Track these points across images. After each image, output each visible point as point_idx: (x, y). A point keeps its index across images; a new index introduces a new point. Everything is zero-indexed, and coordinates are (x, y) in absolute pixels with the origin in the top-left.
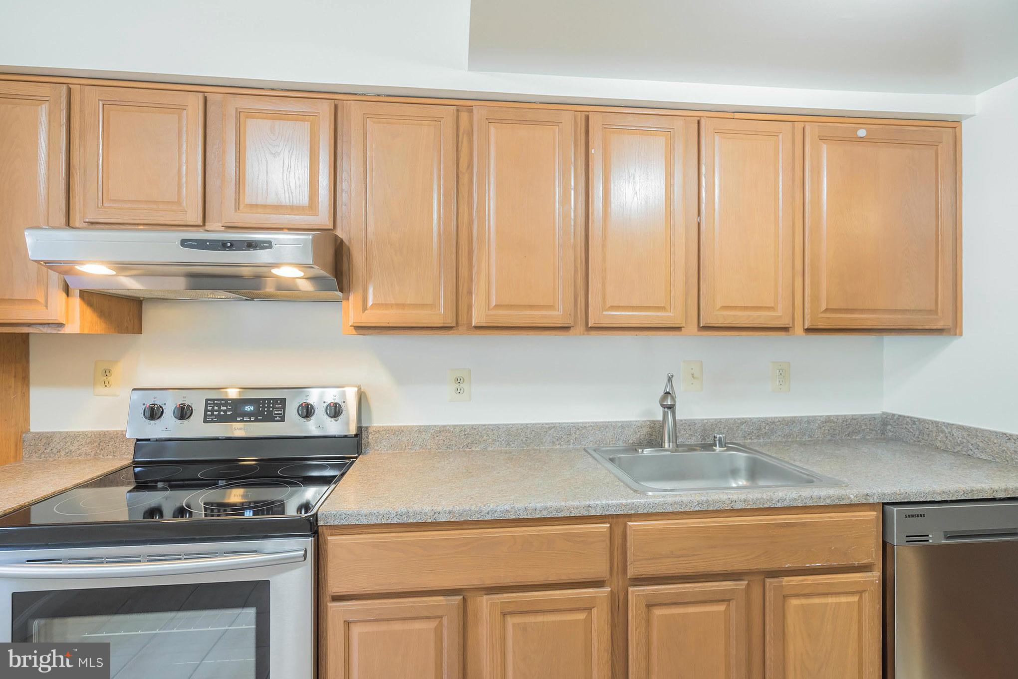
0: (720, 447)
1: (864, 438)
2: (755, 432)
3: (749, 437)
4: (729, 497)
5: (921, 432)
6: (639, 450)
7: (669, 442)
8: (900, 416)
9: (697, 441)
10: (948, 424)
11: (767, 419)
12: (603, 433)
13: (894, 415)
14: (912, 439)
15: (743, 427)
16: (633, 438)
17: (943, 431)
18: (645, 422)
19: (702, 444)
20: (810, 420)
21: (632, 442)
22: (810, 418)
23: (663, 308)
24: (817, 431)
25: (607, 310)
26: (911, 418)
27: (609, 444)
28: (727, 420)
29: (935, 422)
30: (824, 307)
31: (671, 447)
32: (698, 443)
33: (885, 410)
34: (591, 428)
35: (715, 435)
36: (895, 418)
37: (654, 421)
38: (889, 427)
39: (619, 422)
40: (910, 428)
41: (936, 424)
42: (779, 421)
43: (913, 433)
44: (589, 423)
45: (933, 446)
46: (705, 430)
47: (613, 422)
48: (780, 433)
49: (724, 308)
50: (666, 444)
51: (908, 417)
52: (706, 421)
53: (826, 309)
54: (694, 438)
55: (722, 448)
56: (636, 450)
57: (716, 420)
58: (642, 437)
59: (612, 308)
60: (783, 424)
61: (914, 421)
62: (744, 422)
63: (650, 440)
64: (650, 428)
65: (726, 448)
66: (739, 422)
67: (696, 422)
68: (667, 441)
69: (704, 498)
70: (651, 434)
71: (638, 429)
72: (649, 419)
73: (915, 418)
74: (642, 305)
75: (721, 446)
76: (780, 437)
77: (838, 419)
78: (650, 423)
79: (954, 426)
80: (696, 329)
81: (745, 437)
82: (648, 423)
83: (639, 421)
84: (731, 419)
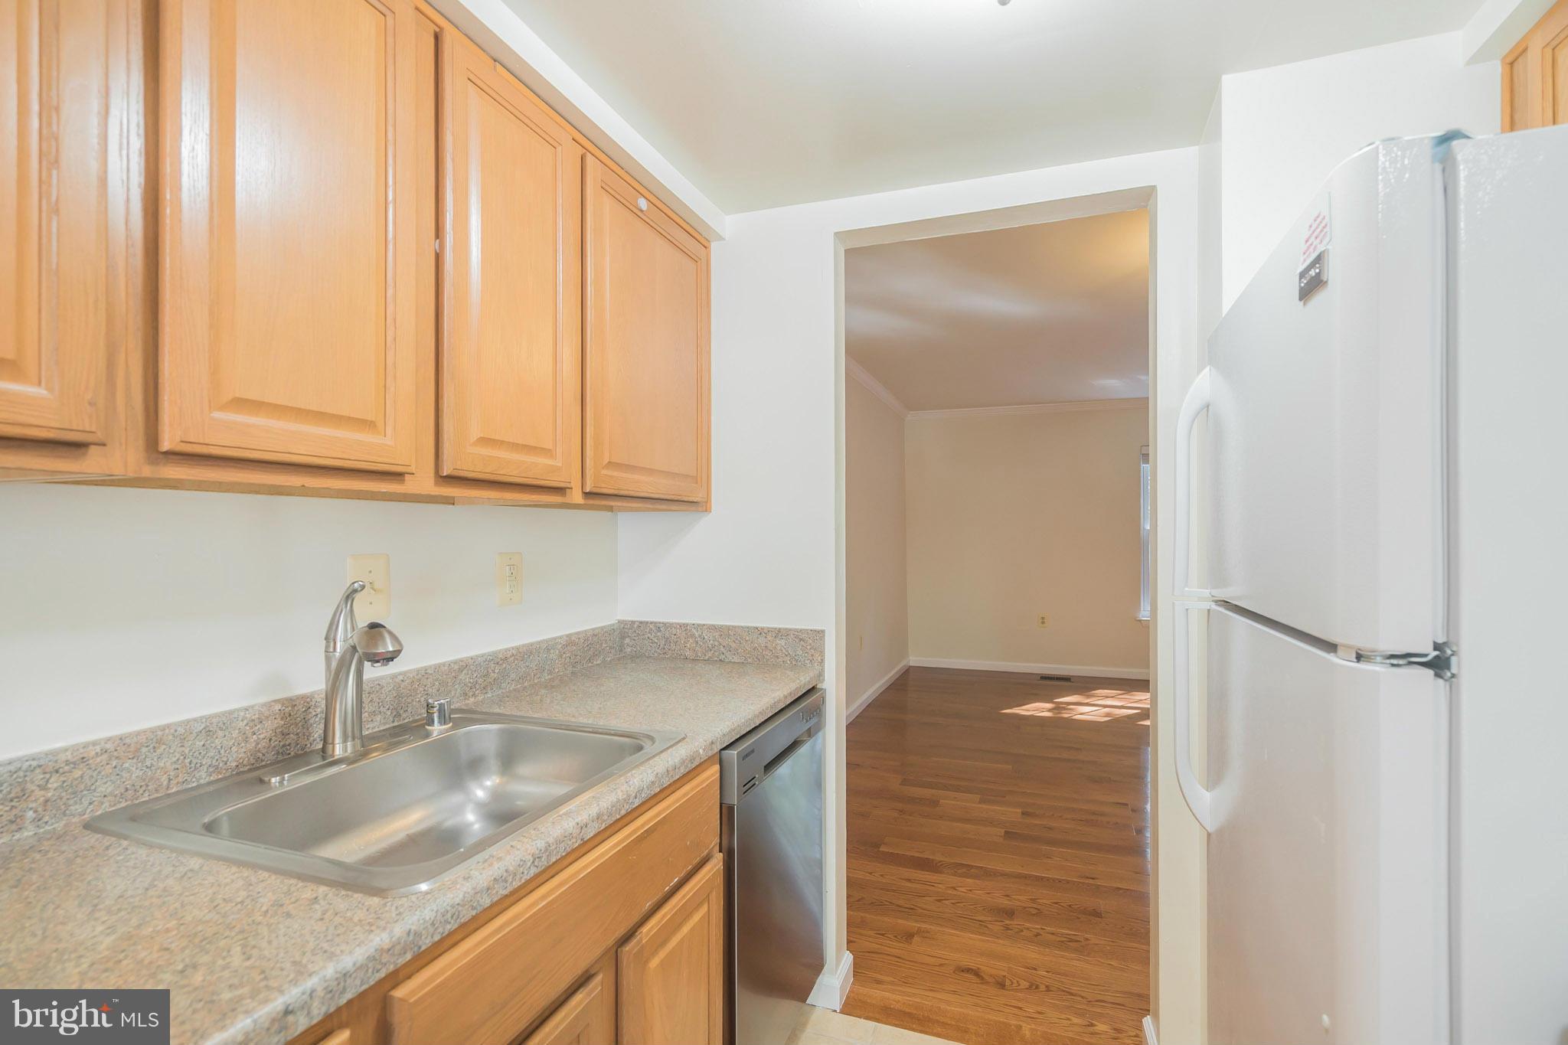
0: (441, 725)
1: (604, 661)
2: (480, 681)
3: (471, 693)
4: (577, 820)
5: (667, 640)
6: (273, 780)
7: (345, 741)
8: (641, 623)
9: (385, 724)
10: (698, 625)
11: (495, 654)
12: (148, 763)
13: (633, 622)
14: (656, 652)
15: (462, 676)
16: (237, 755)
17: (693, 636)
18: (269, 705)
19: (394, 727)
20: (549, 646)
21: (234, 764)
22: (550, 643)
23: (367, 425)
24: (557, 661)
25: (223, 408)
26: (656, 623)
27: (168, 788)
28: (437, 668)
29: (684, 624)
30: (606, 461)
31: (349, 750)
32: (388, 726)
33: (620, 617)
34: (105, 756)
35: (430, 701)
36: (636, 626)
37: (290, 700)
38: (627, 640)
39: (195, 720)
40: (655, 637)
41: (684, 627)
42: (513, 655)
43: (657, 643)
44: (94, 743)
45: (682, 657)
46: (399, 696)
47: (180, 724)
48: (513, 676)
49: (485, 441)
50: (337, 747)
51: (651, 623)
52: (401, 678)
53: (609, 462)
54: (378, 718)
55: (445, 724)
56: (261, 781)
57: (418, 671)
58: (263, 744)
59: (241, 404)
60: (517, 659)
61: (658, 627)
62: (463, 666)
63: (284, 746)
64: (282, 719)
65: (451, 724)
66: (456, 667)
67: (383, 683)
68: (338, 739)
69: (541, 844)
70: (286, 731)
71: (251, 728)
72: (277, 697)
73: (660, 623)
74: (322, 410)
75: (443, 720)
76: (513, 682)
77: (579, 639)
78: (283, 705)
79: (705, 627)
80: (432, 481)
81: (465, 694)
82: (278, 707)
83: (253, 707)
84: (444, 664)
